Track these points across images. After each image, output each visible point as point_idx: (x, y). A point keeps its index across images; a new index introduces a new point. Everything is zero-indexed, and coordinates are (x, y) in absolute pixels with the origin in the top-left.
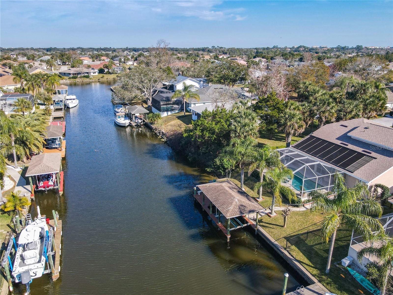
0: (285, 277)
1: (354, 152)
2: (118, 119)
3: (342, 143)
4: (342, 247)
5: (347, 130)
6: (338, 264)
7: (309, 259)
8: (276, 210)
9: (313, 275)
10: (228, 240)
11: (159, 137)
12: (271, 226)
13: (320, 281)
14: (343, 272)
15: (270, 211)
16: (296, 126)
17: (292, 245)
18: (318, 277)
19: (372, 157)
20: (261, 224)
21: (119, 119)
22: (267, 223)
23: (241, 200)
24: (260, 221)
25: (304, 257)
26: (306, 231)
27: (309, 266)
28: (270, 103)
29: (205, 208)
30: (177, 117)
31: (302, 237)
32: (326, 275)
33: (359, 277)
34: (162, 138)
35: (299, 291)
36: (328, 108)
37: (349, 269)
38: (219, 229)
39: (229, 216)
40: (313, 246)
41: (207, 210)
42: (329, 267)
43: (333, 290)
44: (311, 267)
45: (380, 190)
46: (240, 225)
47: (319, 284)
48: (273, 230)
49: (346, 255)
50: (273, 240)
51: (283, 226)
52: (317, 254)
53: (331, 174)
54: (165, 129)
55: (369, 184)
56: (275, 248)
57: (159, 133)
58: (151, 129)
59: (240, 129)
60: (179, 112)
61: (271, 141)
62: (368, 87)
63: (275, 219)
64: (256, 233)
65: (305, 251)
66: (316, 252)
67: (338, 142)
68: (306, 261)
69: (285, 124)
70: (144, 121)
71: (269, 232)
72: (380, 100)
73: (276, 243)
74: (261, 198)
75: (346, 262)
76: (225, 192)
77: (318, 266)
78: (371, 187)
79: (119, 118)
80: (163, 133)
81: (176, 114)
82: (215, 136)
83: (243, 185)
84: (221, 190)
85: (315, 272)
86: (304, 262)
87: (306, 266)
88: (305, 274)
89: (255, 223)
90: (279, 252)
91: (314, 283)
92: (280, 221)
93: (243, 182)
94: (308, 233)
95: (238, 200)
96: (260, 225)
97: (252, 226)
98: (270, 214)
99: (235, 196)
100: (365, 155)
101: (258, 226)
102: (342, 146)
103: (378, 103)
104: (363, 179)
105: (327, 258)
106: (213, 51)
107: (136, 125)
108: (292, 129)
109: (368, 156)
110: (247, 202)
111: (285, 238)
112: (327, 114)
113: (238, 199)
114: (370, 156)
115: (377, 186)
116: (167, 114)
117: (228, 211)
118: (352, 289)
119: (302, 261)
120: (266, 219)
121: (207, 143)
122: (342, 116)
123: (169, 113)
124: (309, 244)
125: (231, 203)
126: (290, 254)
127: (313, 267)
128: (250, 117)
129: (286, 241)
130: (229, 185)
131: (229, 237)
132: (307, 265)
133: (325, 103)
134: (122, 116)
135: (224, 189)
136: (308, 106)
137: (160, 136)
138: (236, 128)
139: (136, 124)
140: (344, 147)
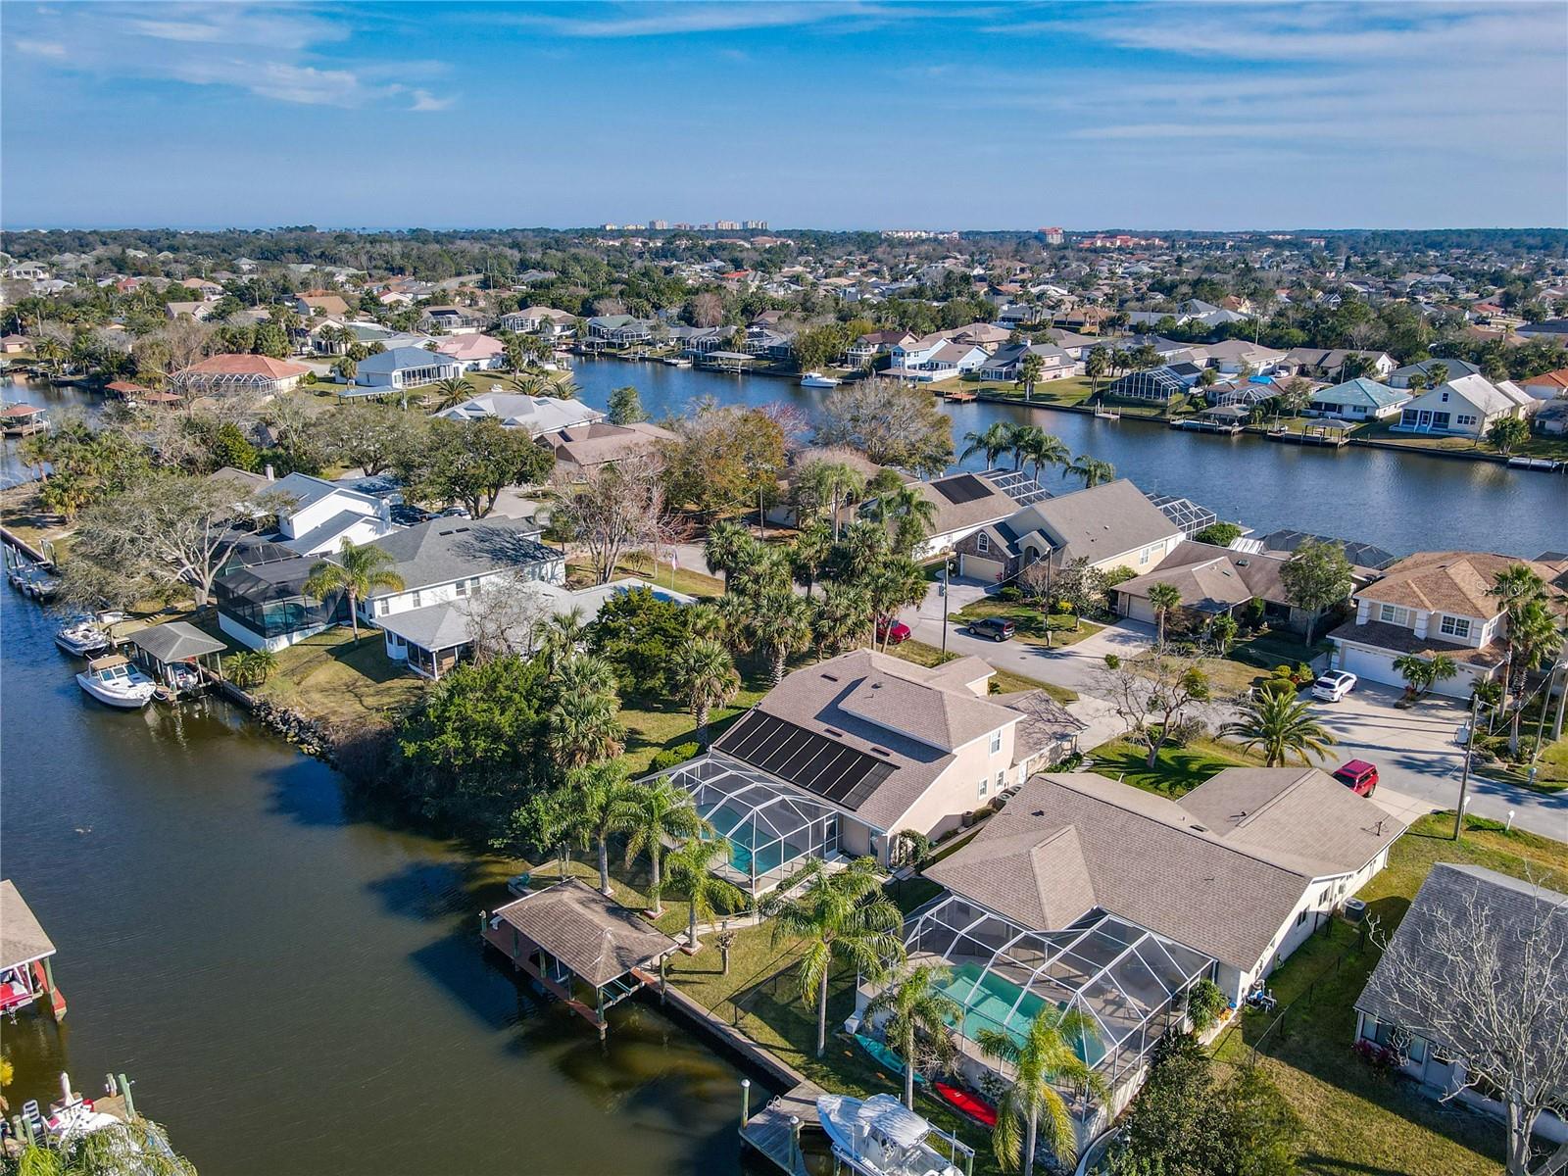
0: (743, 1087)
1: (853, 753)
2: (105, 683)
3: (828, 731)
4: (845, 992)
5: (838, 688)
6: (839, 1032)
7: (785, 1035)
8: (699, 933)
9: (795, 1069)
10: (603, 1037)
11: (289, 740)
12: (695, 978)
13: (808, 1077)
14: (849, 1045)
15: (687, 940)
16: (718, 686)
17: (746, 1012)
18: (804, 1069)
19: (891, 765)
20: (672, 977)
21: (108, 683)
22: (686, 972)
23: (620, 932)
24: (669, 970)
25: (774, 1033)
26: (772, 973)
27: (786, 1050)
28: (639, 619)
29: (524, 964)
30: (328, 651)
31: (764, 989)
32: (818, 1061)
33: (874, 1048)
34: (302, 741)
35: (771, 1107)
36: (790, 621)
37: (858, 1036)
38: (572, 1013)
39: (599, 983)
40: (788, 1004)
41: (530, 968)
42: (823, 1044)
43: (832, 1088)
44: (790, 1051)
45: (910, 844)
46: (623, 992)
47: (809, 1083)
48: (701, 987)
49: (852, 1009)
50: (704, 1012)
51: (721, 973)
52: (798, 1020)
53: (810, 824)
54: (301, 705)
55: (889, 834)
56: (710, 1027)
57: (285, 722)
58: (243, 707)
59: (576, 725)
60: (330, 629)
61: (652, 714)
62: (879, 541)
63: (701, 956)
64: (662, 1002)
65: (773, 1019)
66: (797, 1017)
67: (820, 728)
68: (780, 1041)
69: (689, 682)
70: (207, 678)
71: (694, 994)
72: (908, 574)
73: (713, 1017)
74: (660, 909)
75: (852, 1023)
76: (577, 921)
77: (802, 1047)
78: (894, 838)
79: (108, 676)
80: (299, 722)
81: (324, 640)
82: (503, 747)
83: (608, 881)
84: (565, 913)
85: (799, 1059)
86: (775, 1044)
87: (778, 1053)
88: (779, 1070)
89: (658, 979)
90: (720, 1035)
91: (796, 1083)
92: (714, 959)
93: (606, 873)
94: (775, 978)
95: (613, 934)
96: (670, 982)
97: (652, 988)
98: (687, 949)
99: (603, 925)
100: (877, 760)
101: (667, 985)
102: (828, 740)
103: (904, 584)
104: (876, 825)
105: (818, 1024)
106: (344, 254)
107: (179, 697)
108: (709, 695)
109: (883, 762)
110: (635, 935)
111: (731, 1000)
112: (788, 638)
113: (613, 931)
114: (887, 763)
115: (904, 834)
116: (290, 640)
117: (595, 968)
118: (866, 1075)
119: (770, 1043)
120: (682, 963)
121: (481, 767)
122: (826, 630)
123: (297, 638)
124: (781, 1003)
125: (599, 947)
126: (744, 1034)
127: (794, 1051)
128: (595, 679)
129: (732, 1006)
130: (579, 894)
131: (604, 1027)
132: (779, 1048)
133: (781, 606)
134: (119, 671)
135: (572, 911)
136: (740, 605)
137: (292, 734)
138: (562, 721)
139: (179, 692)
140: (833, 742)
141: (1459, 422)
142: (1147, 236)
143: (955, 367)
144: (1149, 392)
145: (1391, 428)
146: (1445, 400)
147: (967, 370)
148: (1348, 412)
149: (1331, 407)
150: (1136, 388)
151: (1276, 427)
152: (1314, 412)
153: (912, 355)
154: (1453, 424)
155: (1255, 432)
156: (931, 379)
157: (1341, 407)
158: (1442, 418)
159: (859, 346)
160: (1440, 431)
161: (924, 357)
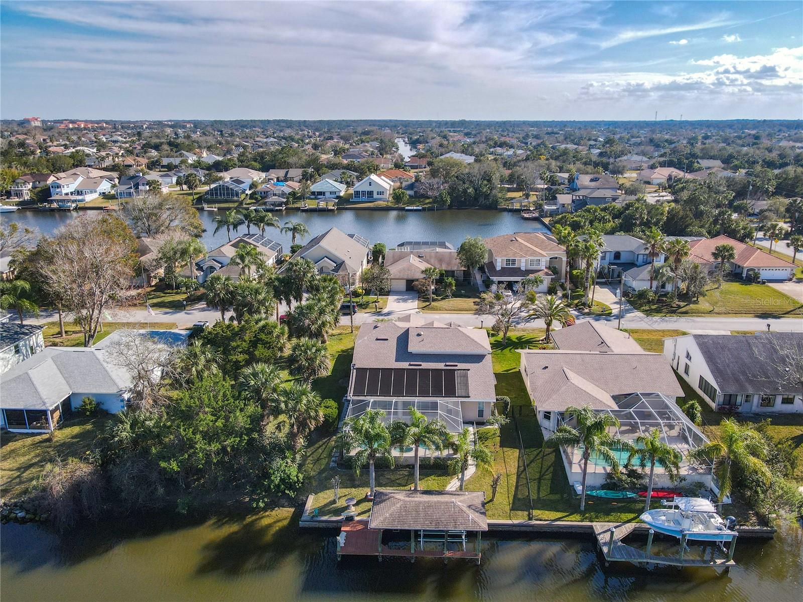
1: (437, 371)
3: (410, 365)
5: (392, 343)
7: (558, 510)
9: (581, 521)
13: (591, 521)
17: (529, 511)
18: (584, 519)
19: (463, 370)
25: (552, 512)
33: (600, 493)
47: (597, 523)
67: (404, 365)
77: (572, 511)
85: (577, 516)
86: (560, 516)
88: (577, 526)
91: (592, 527)
100: (455, 370)
102: (416, 369)
109: (458, 370)
111: (512, 509)
114: (460, 370)
119: (557, 517)
124: (535, 498)
127: (570, 515)
129: (517, 512)
132: (563, 517)
140: (420, 369)
141: (378, 194)
142: (98, 122)
143: (96, 192)
144: (228, 194)
145: (351, 200)
146: (370, 185)
147: (103, 193)
148: (328, 195)
149: (320, 193)
150: (221, 193)
151: (301, 204)
152: (313, 197)
153: (65, 186)
154: (375, 196)
155: (292, 209)
156: (85, 200)
157: (324, 193)
158: (370, 193)
159: (17, 184)
160: (371, 199)
161: (72, 188)
